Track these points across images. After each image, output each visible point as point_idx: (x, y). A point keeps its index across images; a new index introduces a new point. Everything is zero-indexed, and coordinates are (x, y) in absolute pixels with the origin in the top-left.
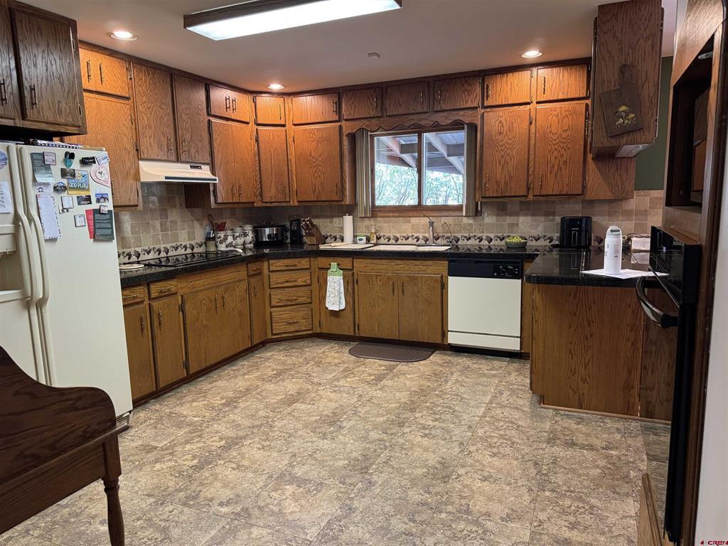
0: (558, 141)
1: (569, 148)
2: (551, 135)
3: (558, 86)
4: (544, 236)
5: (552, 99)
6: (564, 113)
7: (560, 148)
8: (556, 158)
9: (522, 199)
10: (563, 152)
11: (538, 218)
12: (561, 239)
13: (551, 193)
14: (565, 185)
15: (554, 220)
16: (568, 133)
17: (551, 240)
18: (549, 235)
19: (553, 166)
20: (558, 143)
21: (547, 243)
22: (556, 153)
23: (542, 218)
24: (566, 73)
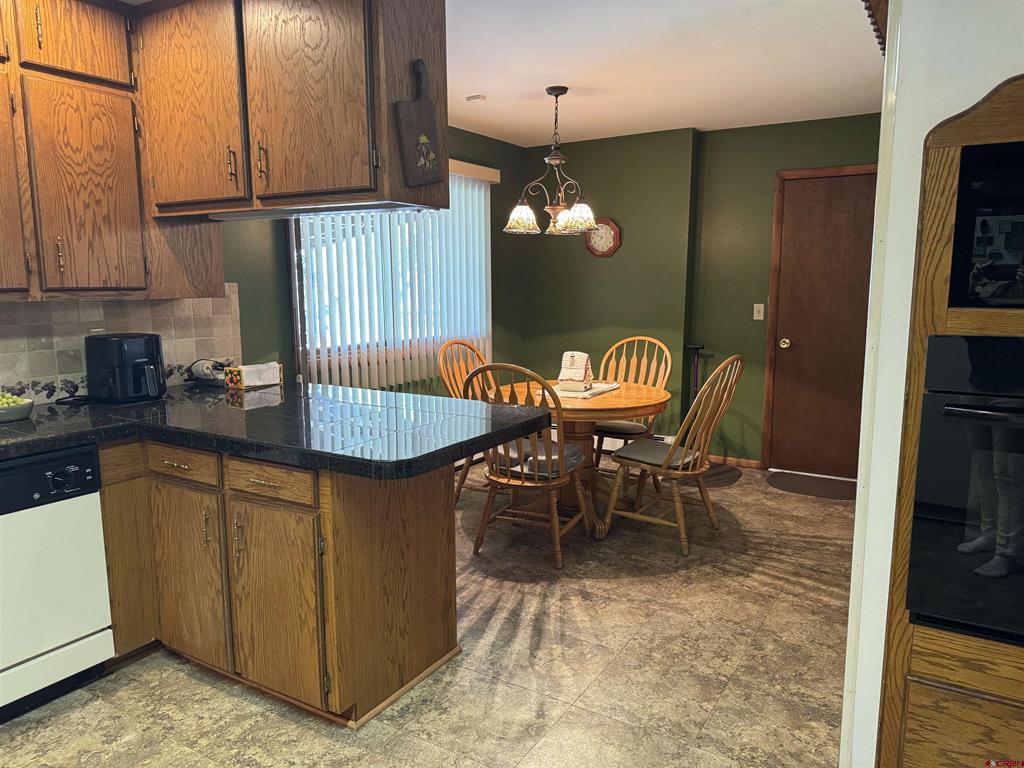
0: (84, 168)
1: (111, 188)
2: (68, 151)
3: (70, 41)
4: (35, 384)
5: (59, 66)
6: (93, 110)
7: (91, 186)
8: (87, 206)
9: (14, 298)
10: (99, 194)
11: (14, 342)
12: (91, 383)
13: (86, 286)
14: (112, 268)
15: (50, 346)
16: (106, 154)
17: (51, 390)
18: (44, 380)
19: (82, 225)
20: (86, 173)
21: (42, 398)
22: (84, 195)
23: (23, 343)
24: (85, 21)
